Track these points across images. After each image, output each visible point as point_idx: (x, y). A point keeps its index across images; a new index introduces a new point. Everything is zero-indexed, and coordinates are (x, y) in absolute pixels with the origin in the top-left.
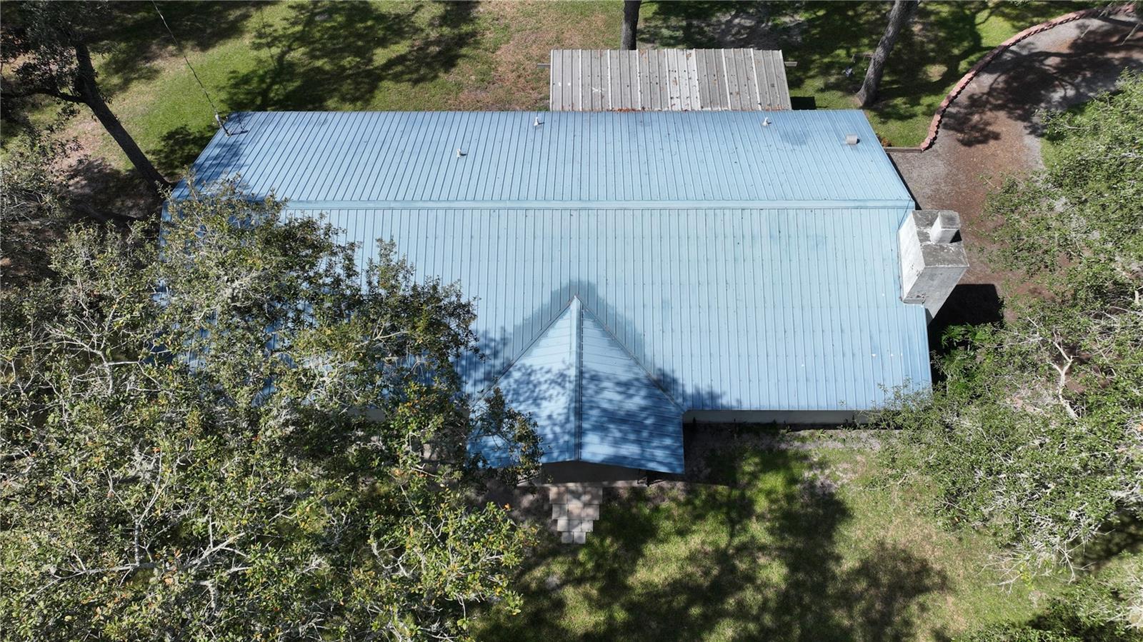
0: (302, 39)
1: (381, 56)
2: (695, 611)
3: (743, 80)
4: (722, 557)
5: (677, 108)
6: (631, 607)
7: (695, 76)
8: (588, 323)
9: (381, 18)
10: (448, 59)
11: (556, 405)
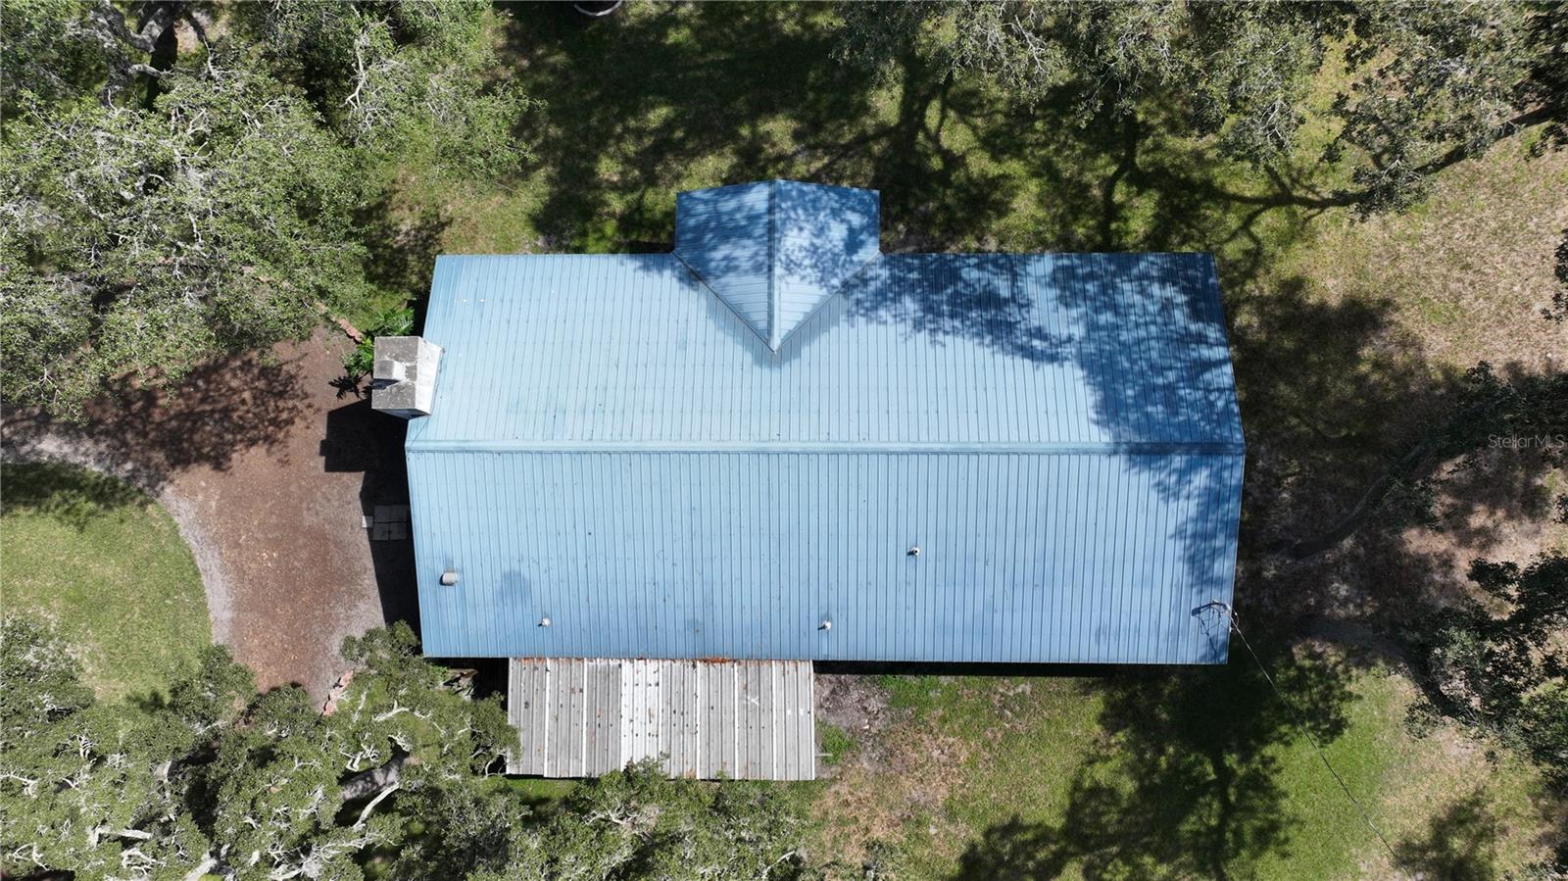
2: (679, 134)
3: (563, 716)
4: (651, 180)
5: (652, 665)
6: (734, 137)
7: (625, 721)
8: (763, 325)
11: (795, 241)
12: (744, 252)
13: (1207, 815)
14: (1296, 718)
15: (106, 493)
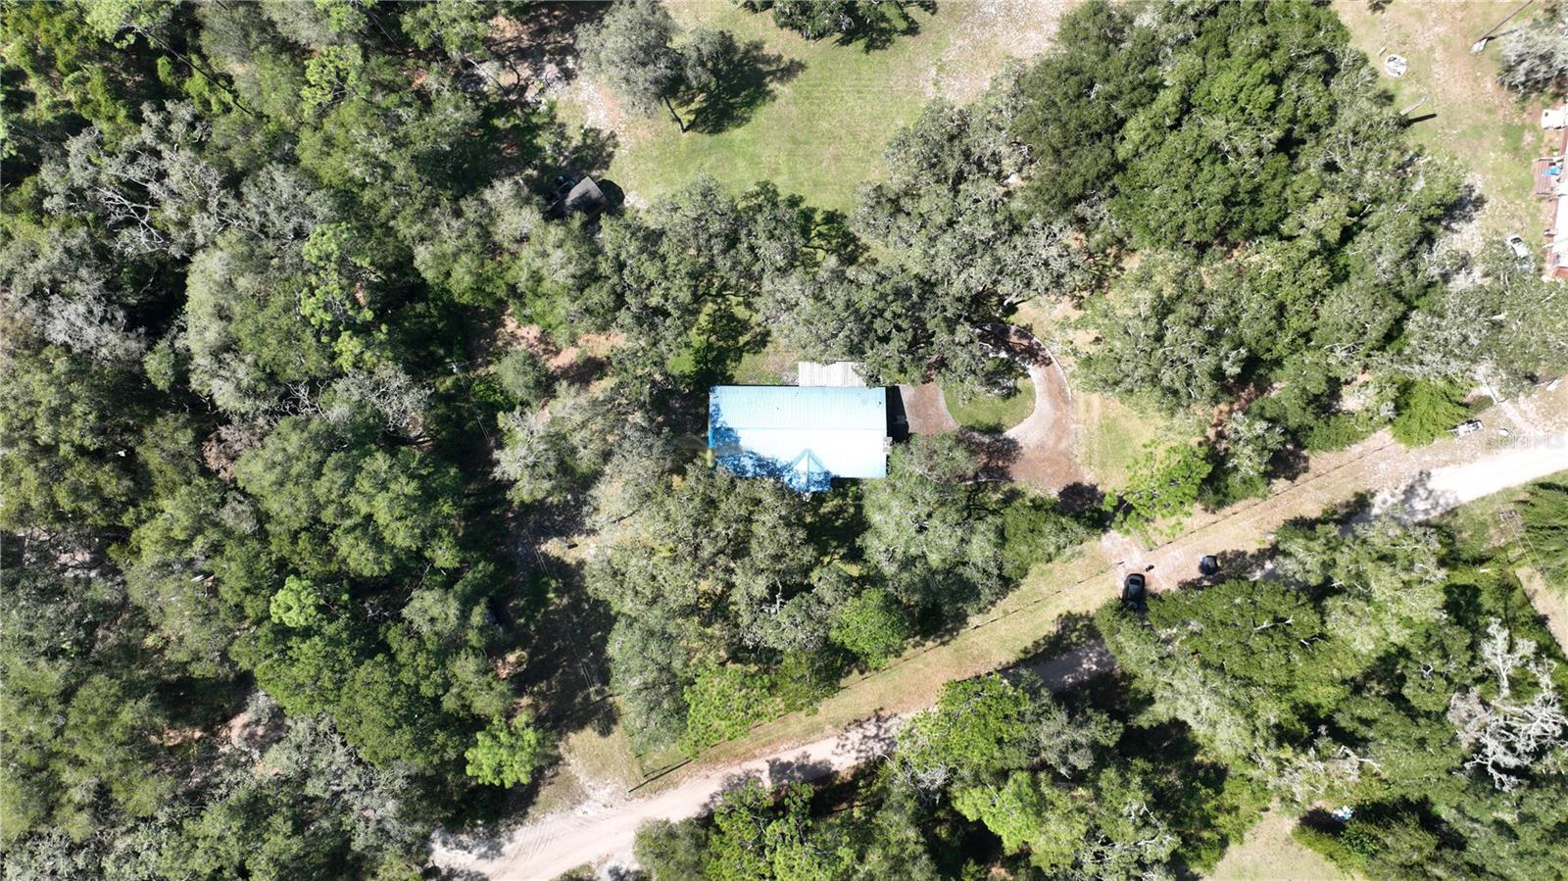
0: (713, 331)
1: (742, 340)
4: (840, 506)
8: (810, 460)
9: (739, 321)
10: (764, 343)
11: (804, 480)
12: (816, 478)
13: (710, 356)
14: (689, 377)
15: (972, 428)
